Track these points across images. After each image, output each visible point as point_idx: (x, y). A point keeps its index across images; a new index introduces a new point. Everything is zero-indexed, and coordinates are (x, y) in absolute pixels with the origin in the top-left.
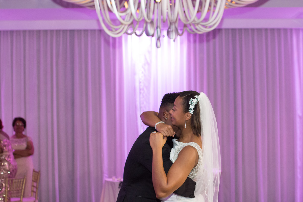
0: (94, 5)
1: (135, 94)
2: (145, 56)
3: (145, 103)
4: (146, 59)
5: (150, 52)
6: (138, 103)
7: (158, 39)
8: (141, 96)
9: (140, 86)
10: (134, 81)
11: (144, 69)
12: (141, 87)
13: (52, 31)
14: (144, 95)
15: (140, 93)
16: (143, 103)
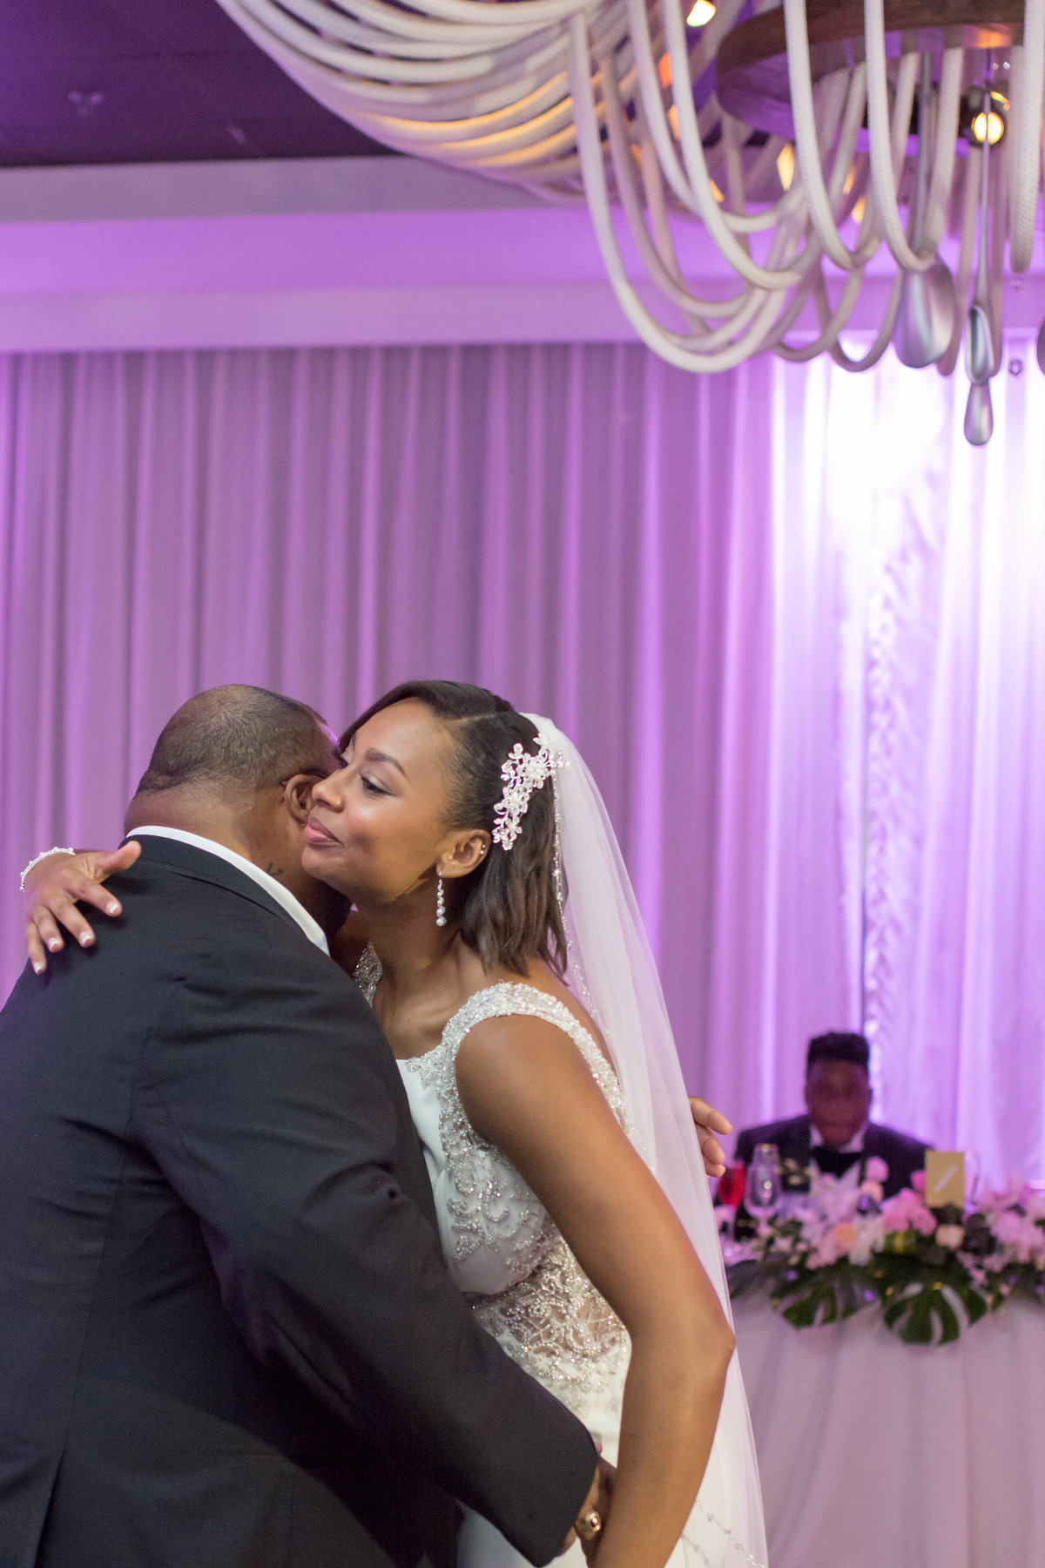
0: (579, 177)
1: (836, 734)
2: (907, 502)
3: (895, 788)
4: (913, 522)
5: (936, 481)
6: (851, 789)
7: (981, 380)
8: (875, 746)
9: (868, 685)
10: (831, 651)
11: (899, 583)
12: (877, 693)
13: (359, 353)
14: (893, 738)
15: (868, 727)
16: (885, 789)
